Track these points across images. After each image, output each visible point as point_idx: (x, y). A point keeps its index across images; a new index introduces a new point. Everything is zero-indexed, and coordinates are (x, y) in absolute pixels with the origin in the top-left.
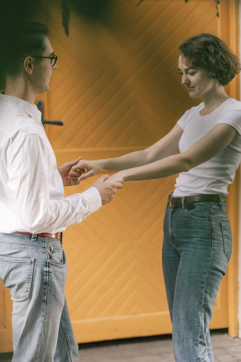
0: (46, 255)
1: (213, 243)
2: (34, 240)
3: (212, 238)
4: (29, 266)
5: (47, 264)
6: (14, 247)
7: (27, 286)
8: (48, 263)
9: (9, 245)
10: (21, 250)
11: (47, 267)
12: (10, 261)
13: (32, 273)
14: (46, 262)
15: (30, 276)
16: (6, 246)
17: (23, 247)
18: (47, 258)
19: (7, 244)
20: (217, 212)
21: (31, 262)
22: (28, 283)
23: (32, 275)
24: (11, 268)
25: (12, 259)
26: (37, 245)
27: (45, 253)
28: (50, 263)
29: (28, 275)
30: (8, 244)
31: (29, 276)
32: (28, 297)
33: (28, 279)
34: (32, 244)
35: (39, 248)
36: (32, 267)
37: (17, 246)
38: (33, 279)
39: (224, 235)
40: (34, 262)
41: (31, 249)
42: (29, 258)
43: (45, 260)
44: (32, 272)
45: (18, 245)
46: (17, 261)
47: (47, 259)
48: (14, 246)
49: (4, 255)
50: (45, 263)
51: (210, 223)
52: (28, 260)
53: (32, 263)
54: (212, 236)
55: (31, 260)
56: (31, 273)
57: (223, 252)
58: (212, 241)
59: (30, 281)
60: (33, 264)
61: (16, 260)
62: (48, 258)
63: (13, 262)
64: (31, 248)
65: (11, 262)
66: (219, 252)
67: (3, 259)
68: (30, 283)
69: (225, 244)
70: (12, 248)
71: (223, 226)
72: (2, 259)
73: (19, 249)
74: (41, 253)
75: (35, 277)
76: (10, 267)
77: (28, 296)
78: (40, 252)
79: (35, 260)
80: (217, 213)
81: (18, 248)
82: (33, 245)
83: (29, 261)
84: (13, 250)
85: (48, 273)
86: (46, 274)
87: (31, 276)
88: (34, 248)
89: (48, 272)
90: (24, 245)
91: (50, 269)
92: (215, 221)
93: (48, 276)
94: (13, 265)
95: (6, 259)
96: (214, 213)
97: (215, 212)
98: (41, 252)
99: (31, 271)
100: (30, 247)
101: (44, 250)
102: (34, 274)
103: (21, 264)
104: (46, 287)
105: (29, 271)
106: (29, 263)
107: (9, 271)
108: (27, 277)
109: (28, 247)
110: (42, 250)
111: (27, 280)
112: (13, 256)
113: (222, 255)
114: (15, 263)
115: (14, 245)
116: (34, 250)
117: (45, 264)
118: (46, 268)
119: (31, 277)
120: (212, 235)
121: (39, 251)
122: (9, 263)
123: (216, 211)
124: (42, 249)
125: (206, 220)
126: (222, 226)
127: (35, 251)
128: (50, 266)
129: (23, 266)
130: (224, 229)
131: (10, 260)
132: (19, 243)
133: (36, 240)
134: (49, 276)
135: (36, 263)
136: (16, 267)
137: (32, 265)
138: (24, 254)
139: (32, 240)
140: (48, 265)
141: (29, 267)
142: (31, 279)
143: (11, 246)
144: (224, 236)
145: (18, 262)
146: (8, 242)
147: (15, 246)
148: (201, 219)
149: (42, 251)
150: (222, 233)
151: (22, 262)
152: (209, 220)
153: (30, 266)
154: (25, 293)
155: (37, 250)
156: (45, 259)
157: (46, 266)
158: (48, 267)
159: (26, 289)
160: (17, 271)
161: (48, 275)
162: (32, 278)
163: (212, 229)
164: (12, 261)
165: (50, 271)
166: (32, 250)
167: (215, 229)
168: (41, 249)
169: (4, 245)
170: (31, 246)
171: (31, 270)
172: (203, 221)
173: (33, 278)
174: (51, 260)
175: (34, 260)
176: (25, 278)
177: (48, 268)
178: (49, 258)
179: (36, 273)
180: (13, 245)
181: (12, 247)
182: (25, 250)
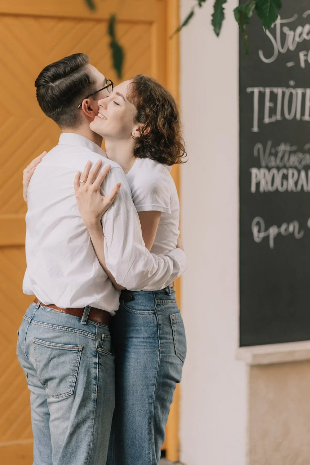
0: (96, 343)
1: (160, 343)
2: (84, 323)
3: (159, 337)
4: (75, 354)
5: (96, 354)
6: (57, 330)
7: (71, 379)
8: (98, 352)
9: (51, 327)
11: (96, 357)
13: (79, 364)
14: (96, 352)
16: (47, 328)
17: (69, 330)
18: (97, 346)
19: (48, 325)
22: (72, 375)
24: (52, 356)
25: (54, 344)
26: (86, 330)
27: (95, 340)
28: (100, 353)
29: (74, 366)
30: (50, 325)
31: (74, 368)
32: (72, 394)
33: (73, 370)
34: (80, 328)
35: (88, 334)
36: (78, 356)
37: (61, 328)
40: (81, 350)
41: (78, 334)
42: (76, 345)
43: (94, 349)
45: (63, 328)
46: (60, 348)
47: (97, 348)
48: (57, 328)
49: (44, 339)
51: (155, 317)
52: (75, 347)
53: (79, 351)
54: (159, 334)
55: (78, 348)
56: (77, 364)
57: (174, 352)
58: (158, 341)
59: (76, 373)
60: (81, 353)
63: (56, 349)
65: (52, 348)
66: (168, 354)
68: (75, 376)
69: (175, 343)
71: (173, 320)
72: (41, 344)
73: (63, 332)
74: (90, 340)
76: (51, 354)
77: (71, 392)
78: (89, 338)
84: (56, 334)
85: (98, 365)
86: (96, 366)
87: (77, 367)
88: (83, 333)
90: (70, 328)
91: (100, 360)
92: (161, 315)
94: (55, 353)
95: (46, 344)
96: (160, 304)
99: (77, 362)
101: (95, 337)
103: (66, 352)
104: (96, 382)
105: (75, 362)
106: (75, 351)
107: (49, 359)
108: (72, 368)
110: (92, 336)
111: (71, 372)
112: (54, 340)
113: (173, 358)
114: (58, 351)
116: (83, 335)
118: (96, 359)
119: (77, 369)
122: (50, 349)
123: (162, 301)
124: (92, 335)
125: (150, 313)
126: (171, 320)
128: (101, 357)
129: (68, 355)
130: (174, 324)
131: (52, 346)
132: (65, 325)
133: (86, 323)
134: (100, 369)
135: (84, 352)
136: (59, 355)
137: (79, 354)
139: (81, 322)
141: (75, 357)
142: (76, 371)
143: (54, 327)
144: (174, 332)
145: (62, 349)
146: (50, 323)
147: (59, 328)
148: (143, 313)
149: (92, 338)
150: (172, 328)
151: (67, 349)
152: (153, 314)
153: (77, 354)
154: (68, 389)
155: (86, 336)
159: (70, 384)
160: (60, 360)
161: (98, 368)
163: (158, 325)
164: (54, 347)
165: (101, 363)
167: (162, 325)
168: (90, 335)
169: (45, 325)
170: (79, 331)
171: (78, 359)
172: (146, 316)
174: (102, 350)
175: (82, 348)
176: (70, 370)
177: (98, 359)
178: (99, 347)
179: (83, 364)
181: (55, 330)
182: (71, 334)
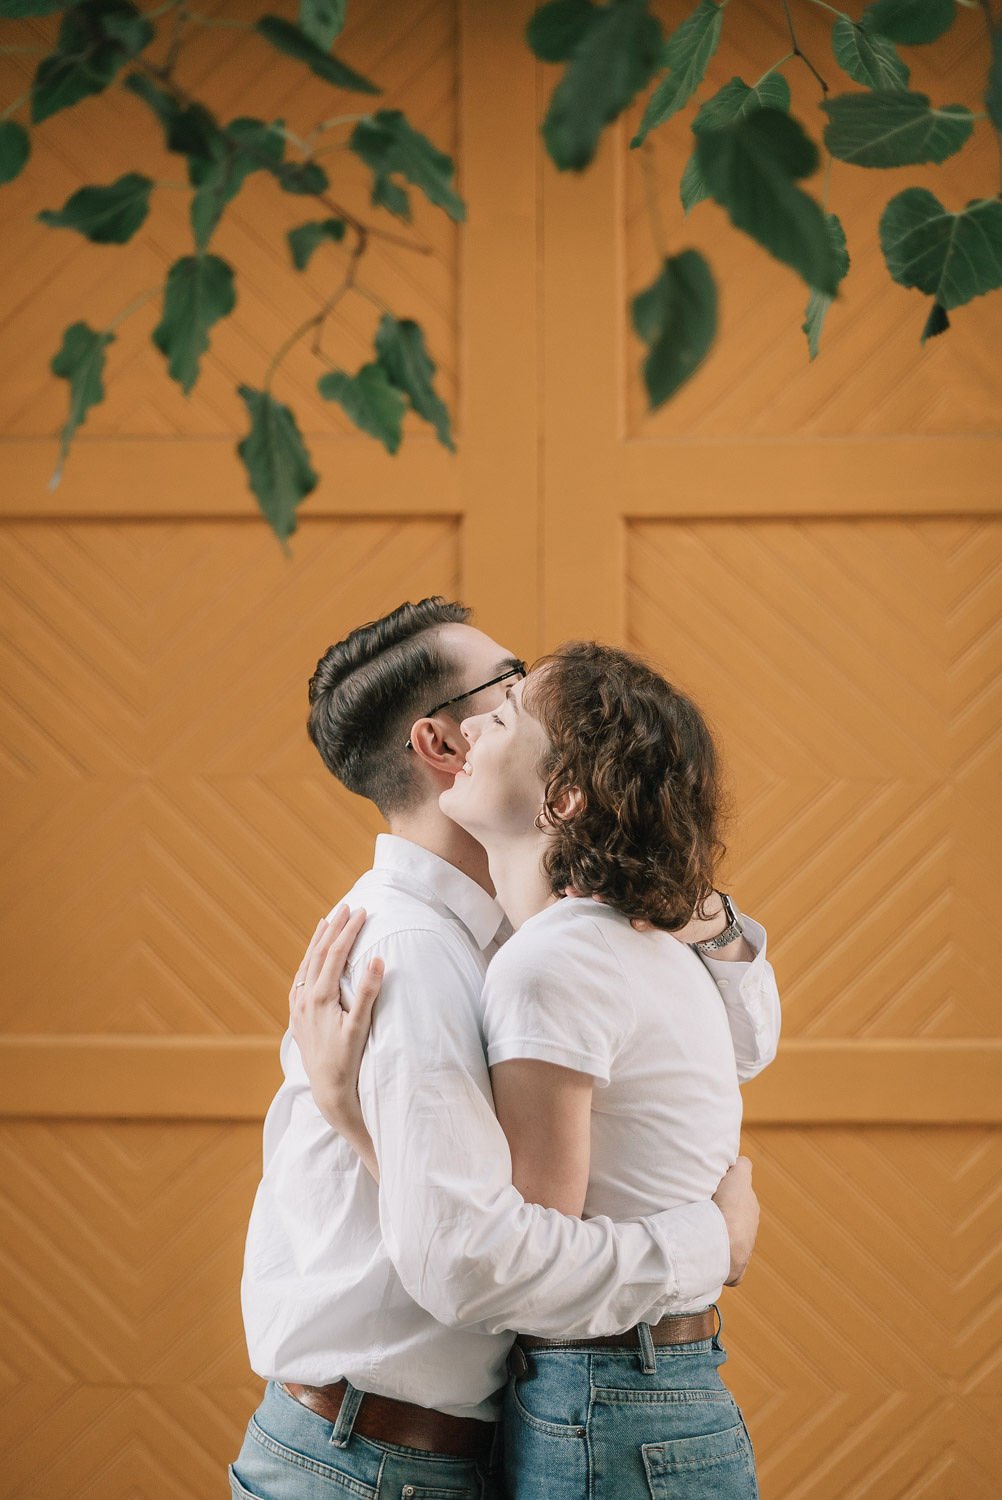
2: (337, 1444)
17: (299, 1461)
20: (621, 1396)
34: (329, 1459)
35: (350, 1480)
41: (322, 1477)
51: (582, 1447)
64: (324, 1475)
71: (655, 1463)
82: (331, 1465)
88: (334, 1476)
90: (302, 1453)
96: (607, 1402)
97: (613, 1396)
100: (321, 1471)
101: (372, 1495)
109: (315, 1467)
116: (332, 1484)
123: (617, 1394)
125: (569, 1432)
126: (647, 1462)
127: (335, 1487)
130: (659, 1476)
139: (331, 1441)
148: (549, 1430)
152: (579, 1436)
163: (590, 1477)
166: (326, 1483)
167: (606, 1479)
168: (357, 1488)
172: (556, 1439)
182: (303, 1475)
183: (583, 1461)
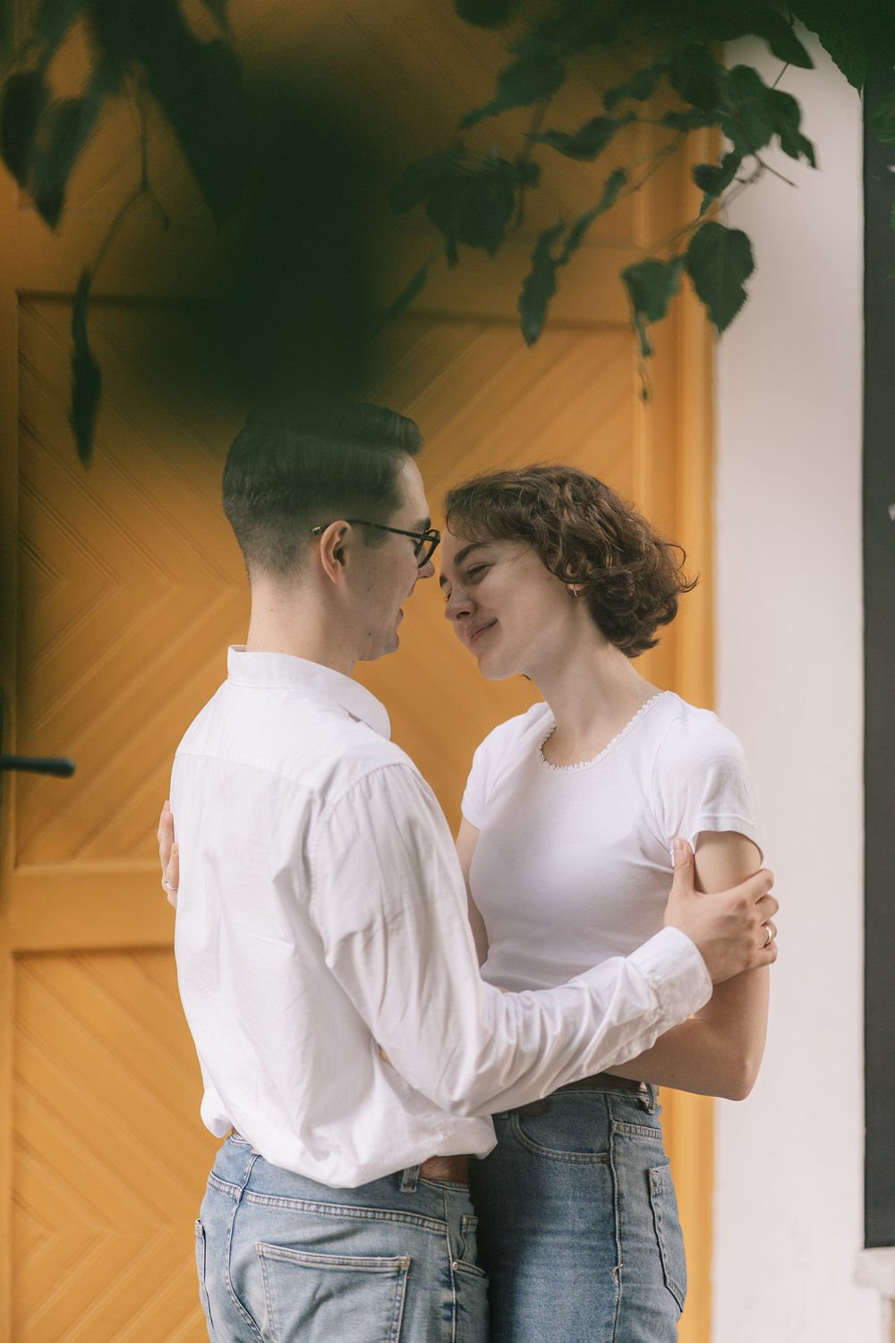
0: (449, 1246)
1: (619, 1252)
2: (410, 1190)
3: (617, 1232)
4: (390, 1283)
5: (449, 1276)
6: (334, 1217)
8: (454, 1272)
9: (313, 1208)
10: (359, 1225)
11: (450, 1287)
12: (321, 1266)
13: (401, 1310)
14: (449, 1270)
15: (394, 1323)
16: (300, 1212)
17: (370, 1215)
18: (450, 1254)
19: (303, 1203)
21: (398, 1272)
23: (400, 1317)
24: (321, 1293)
25: (329, 1258)
26: (416, 1208)
27: (445, 1237)
28: (459, 1275)
29: (388, 1319)
30: (310, 1204)
31: (389, 1323)
33: (386, 1332)
34: (401, 1206)
35: (423, 1219)
36: (399, 1288)
37: (345, 1212)
38: (405, 1333)
39: (660, 1219)
40: (407, 1269)
41: (396, 1223)
42: (391, 1256)
43: (444, 1265)
44: (399, 1308)
45: (349, 1209)
46: (345, 1268)
47: (451, 1259)
48: (333, 1211)
49: (291, 1245)
50: (445, 1275)
52: (389, 1261)
53: (402, 1272)
54: (617, 1224)
55: (396, 1263)
56: (396, 1312)
57: (662, 1280)
58: (616, 1244)
60: (405, 1280)
61: (343, 1264)
62: (453, 1258)
63: (332, 1271)
64: (398, 1221)
65: (321, 1270)
66: (644, 1286)
67: (292, 1258)
69: (664, 1251)
70: (324, 1219)
71: (655, 1184)
72: (287, 1259)
73: (352, 1222)
74: (431, 1237)
75: (409, 1326)
76: (317, 1289)
78: (427, 1232)
79: (412, 1261)
80: (632, 1136)
81: (351, 1218)
82: (404, 1210)
83: (390, 1265)
84: (329, 1227)
85: (454, 1311)
86: (449, 1313)
87: (397, 1320)
88: (408, 1219)
89: (454, 1308)
90: (371, 1207)
91: (460, 1294)
92: (625, 1166)
93: (456, 1320)
94: (329, 1282)
95: (304, 1258)
98: (433, 1234)
99: (397, 1304)
100: (394, 1217)
101: (443, 1228)
102: (406, 1316)
103: (361, 1277)
105: (389, 1305)
106: (390, 1275)
107: (314, 1303)
108: (384, 1324)
109: (388, 1216)
110: (436, 1226)
111: (382, 1336)
112: (327, 1247)
113: (658, 1297)
114: (340, 1276)
115: (335, 1207)
116: (409, 1225)
117: (446, 1279)
118: (449, 1291)
119: (397, 1325)
120: (617, 1220)
121: (423, 1232)
122: (317, 1273)
124: (435, 1222)
125: (594, 1159)
126: (652, 1183)
127: (410, 1229)
128: (462, 1285)
129: (369, 1286)
130: (656, 1196)
131: (321, 1262)
132: (353, 1202)
133: (415, 1190)
134: (460, 1323)
135: (415, 1275)
136: (342, 1290)
137: (400, 1282)
138: (369, 1240)
139: (401, 1189)
140: (453, 1281)
141: (390, 1290)
142: (395, 1331)
143: (322, 1210)
144: (656, 1219)
145: (350, 1272)
146: (309, 1197)
147: (339, 1211)
149: (435, 1232)
150: (651, 1208)
151: (362, 1269)
153: (395, 1283)
155: (419, 1228)
156: (443, 1259)
157: (447, 1285)
158: (454, 1289)
160: (348, 1301)
161: (454, 1319)
162: (398, 1330)
163: (616, 1196)
164: (328, 1267)
165: (463, 1303)
167: (626, 1198)
168: (431, 1225)
169: (292, 1205)
170: (398, 1214)
171: (398, 1298)
172: (580, 1166)
173: (405, 1328)
174: (463, 1264)
175: (408, 1263)
176: (377, 1331)
177: (454, 1292)
178: (456, 1255)
179: (413, 1309)
180: (330, 1207)
181: (326, 1216)
182: (372, 1225)
183: (609, 1184)
